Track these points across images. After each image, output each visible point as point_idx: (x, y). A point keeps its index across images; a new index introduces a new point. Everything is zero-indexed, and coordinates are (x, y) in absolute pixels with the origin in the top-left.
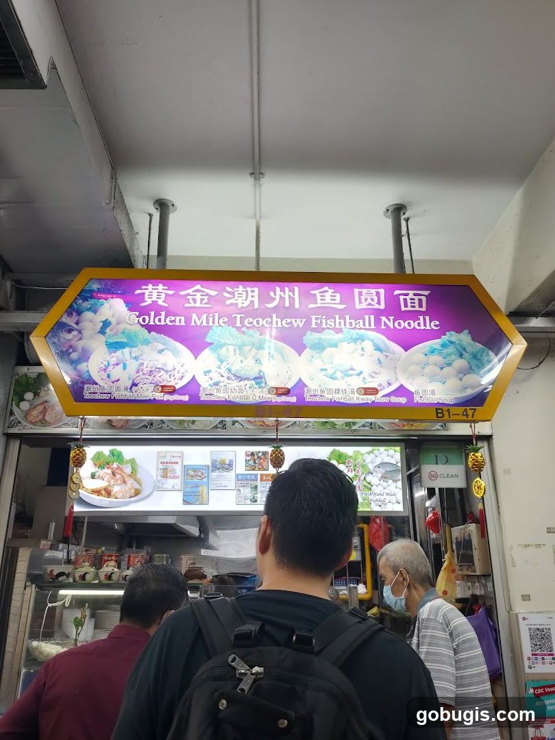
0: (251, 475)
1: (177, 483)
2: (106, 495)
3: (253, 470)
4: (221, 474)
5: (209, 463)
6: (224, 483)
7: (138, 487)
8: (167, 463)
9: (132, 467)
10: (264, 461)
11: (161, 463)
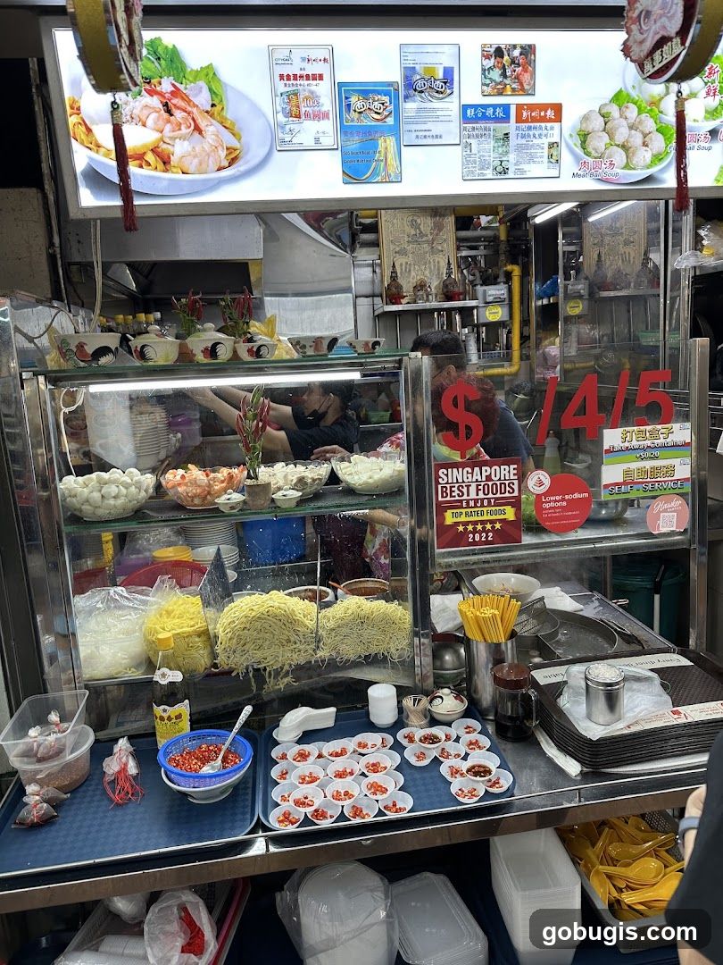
0: (495, 106)
1: (326, 130)
2: (161, 165)
3: (500, 93)
4: (429, 105)
5: (395, 76)
6: (436, 128)
7: (234, 143)
8: (295, 76)
9: (210, 90)
10: (525, 70)
11: (281, 77)
